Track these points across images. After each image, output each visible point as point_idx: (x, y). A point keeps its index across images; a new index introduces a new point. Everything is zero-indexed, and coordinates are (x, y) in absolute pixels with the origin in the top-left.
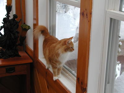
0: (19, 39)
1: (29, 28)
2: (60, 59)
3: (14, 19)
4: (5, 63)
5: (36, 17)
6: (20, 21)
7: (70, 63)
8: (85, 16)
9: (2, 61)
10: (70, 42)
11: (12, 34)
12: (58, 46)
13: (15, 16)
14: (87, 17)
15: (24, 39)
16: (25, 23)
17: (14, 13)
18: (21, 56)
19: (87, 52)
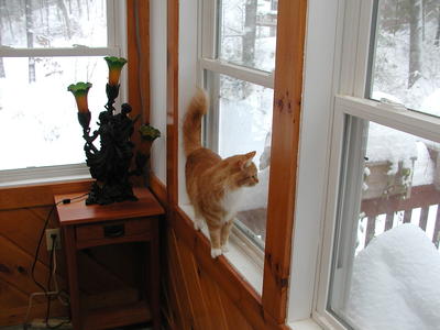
0: (134, 159)
1: (157, 133)
2: (223, 203)
3: (123, 115)
4: (103, 215)
5: (172, 110)
6: (136, 120)
7: (250, 216)
8: (286, 107)
9: (97, 211)
10: (249, 164)
11: (118, 150)
12: (221, 173)
13: (126, 108)
14: (290, 112)
15: (145, 160)
16: (148, 124)
17: (125, 101)
18: (137, 200)
19: (290, 195)
